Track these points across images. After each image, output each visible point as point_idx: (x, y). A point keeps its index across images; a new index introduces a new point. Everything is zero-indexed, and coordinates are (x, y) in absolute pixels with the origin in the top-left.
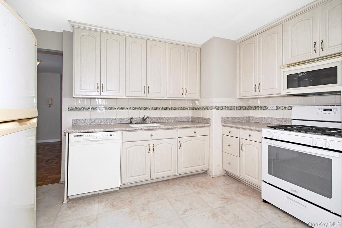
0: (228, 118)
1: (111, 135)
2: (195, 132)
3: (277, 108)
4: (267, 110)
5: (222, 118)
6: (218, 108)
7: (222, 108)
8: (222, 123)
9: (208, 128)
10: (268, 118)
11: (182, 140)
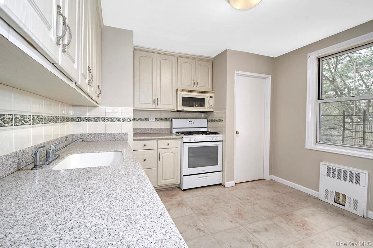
3: (156, 120)
4: (148, 121)
10: (149, 129)
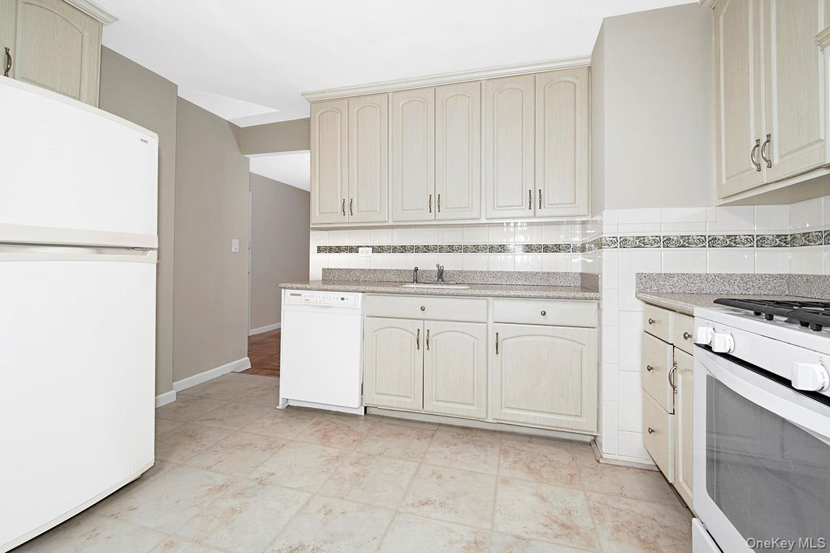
0: (671, 276)
1: (343, 299)
2: (545, 313)
5: (640, 276)
6: (624, 243)
7: (641, 242)
8: (643, 291)
9: (595, 306)
11: (504, 331)
